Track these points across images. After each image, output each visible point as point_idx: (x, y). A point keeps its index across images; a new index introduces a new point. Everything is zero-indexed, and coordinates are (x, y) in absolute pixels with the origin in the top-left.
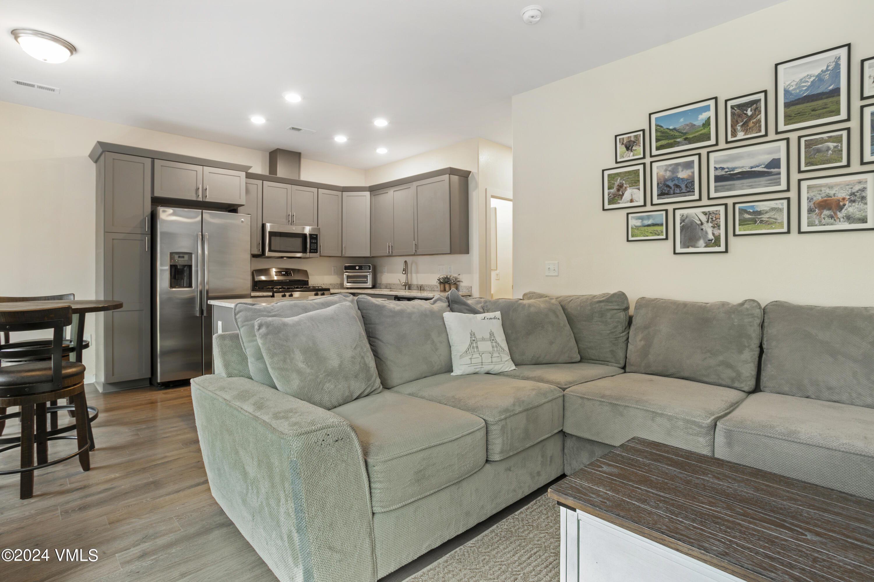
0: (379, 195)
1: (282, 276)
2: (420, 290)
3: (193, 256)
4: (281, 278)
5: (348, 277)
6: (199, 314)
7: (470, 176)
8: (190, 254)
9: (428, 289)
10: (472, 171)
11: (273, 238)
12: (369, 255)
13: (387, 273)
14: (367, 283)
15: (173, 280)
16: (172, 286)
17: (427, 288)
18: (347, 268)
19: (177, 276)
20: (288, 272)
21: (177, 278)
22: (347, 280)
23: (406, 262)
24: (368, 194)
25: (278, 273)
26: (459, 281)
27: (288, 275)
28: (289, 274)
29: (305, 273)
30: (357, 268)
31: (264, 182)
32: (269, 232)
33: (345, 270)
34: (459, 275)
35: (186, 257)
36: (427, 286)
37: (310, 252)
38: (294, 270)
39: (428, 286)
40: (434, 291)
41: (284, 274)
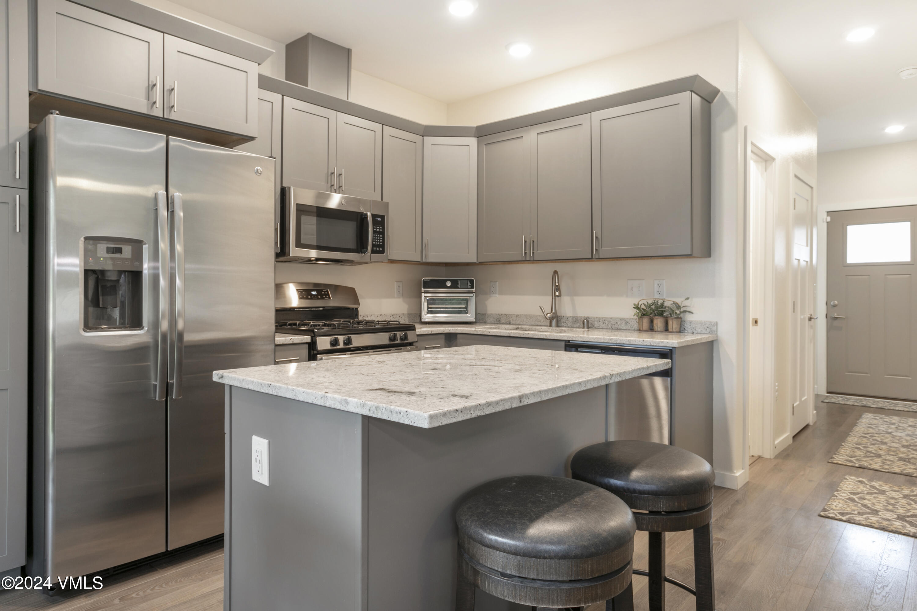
0: (498, 144)
1: (311, 299)
2: (588, 328)
3: (145, 247)
4: (306, 303)
5: (431, 302)
6: (160, 397)
7: (715, 101)
8: (137, 244)
9: (604, 326)
10: (721, 90)
11: (304, 218)
12: (475, 260)
13: (499, 294)
14: (467, 313)
15: (91, 309)
16: (87, 327)
17: (601, 323)
18: (427, 284)
19: (100, 298)
20: (322, 291)
21: (101, 306)
22: (428, 308)
23: (556, 272)
24: (473, 141)
25: (305, 293)
26: (685, 312)
27: (322, 298)
28: (325, 295)
29: (351, 293)
30: (449, 284)
31: (284, 97)
32: (298, 206)
33: (424, 288)
34: (688, 299)
35: (127, 251)
36: (599, 319)
37: (373, 252)
38: (336, 288)
39: (604, 320)
40: (618, 329)
41: (315, 295)
